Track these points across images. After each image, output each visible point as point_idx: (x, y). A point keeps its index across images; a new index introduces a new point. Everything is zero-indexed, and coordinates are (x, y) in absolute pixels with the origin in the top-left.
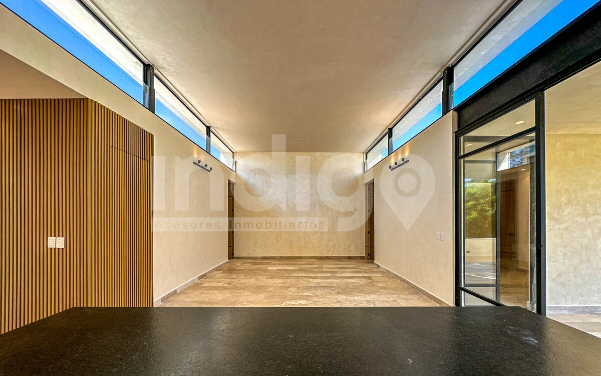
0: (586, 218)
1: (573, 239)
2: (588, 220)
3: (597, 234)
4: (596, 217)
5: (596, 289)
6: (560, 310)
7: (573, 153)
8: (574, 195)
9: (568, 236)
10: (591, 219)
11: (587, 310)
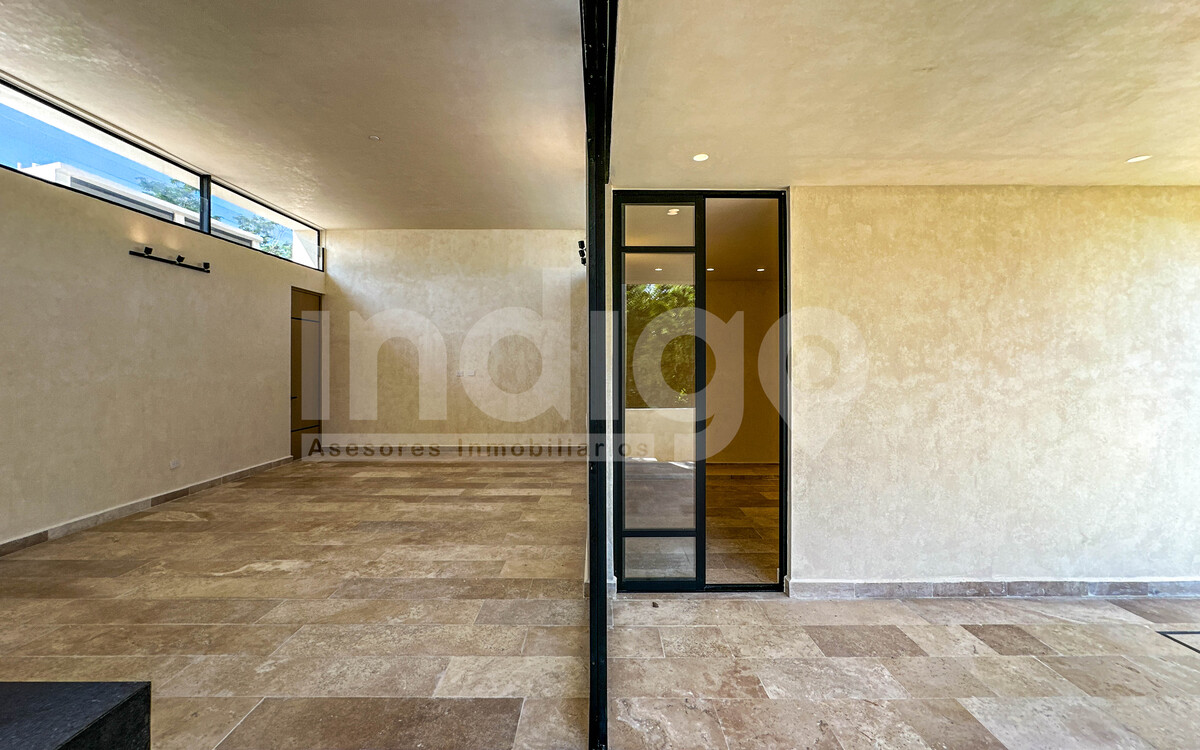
0: (900, 379)
1: (869, 427)
2: (904, 384)
3: (926, 416)
4: (924, 377)
5: (922, 542)
6: (837, 590)
7: (869, 228)
8: (871, 325)
9: (857, 421)
10: (911, 381)
11: (901, 592)
